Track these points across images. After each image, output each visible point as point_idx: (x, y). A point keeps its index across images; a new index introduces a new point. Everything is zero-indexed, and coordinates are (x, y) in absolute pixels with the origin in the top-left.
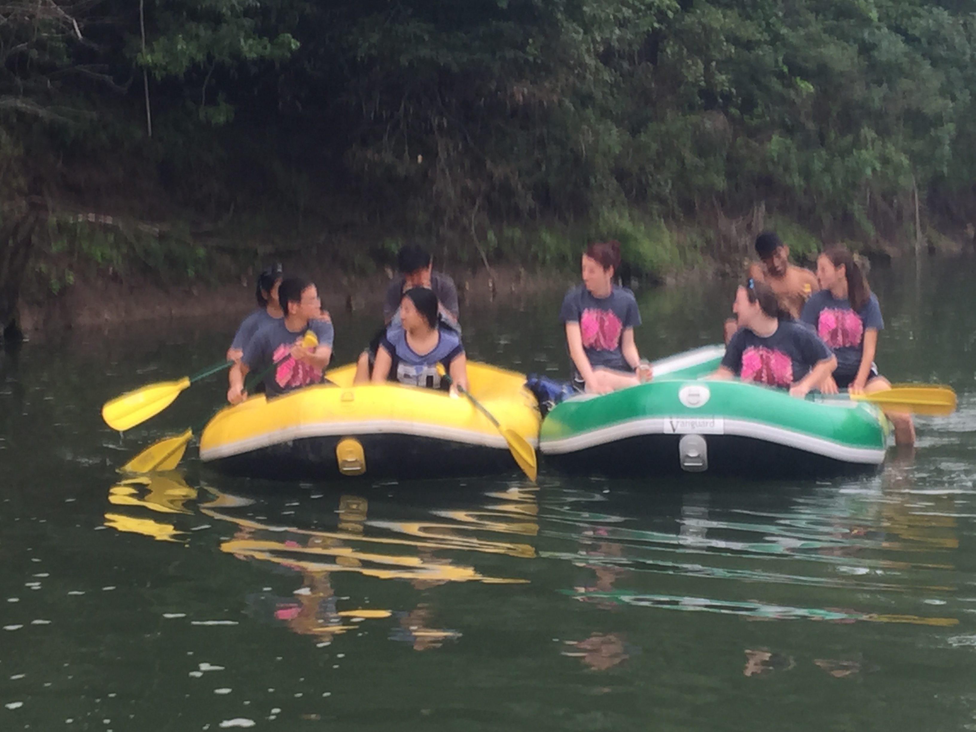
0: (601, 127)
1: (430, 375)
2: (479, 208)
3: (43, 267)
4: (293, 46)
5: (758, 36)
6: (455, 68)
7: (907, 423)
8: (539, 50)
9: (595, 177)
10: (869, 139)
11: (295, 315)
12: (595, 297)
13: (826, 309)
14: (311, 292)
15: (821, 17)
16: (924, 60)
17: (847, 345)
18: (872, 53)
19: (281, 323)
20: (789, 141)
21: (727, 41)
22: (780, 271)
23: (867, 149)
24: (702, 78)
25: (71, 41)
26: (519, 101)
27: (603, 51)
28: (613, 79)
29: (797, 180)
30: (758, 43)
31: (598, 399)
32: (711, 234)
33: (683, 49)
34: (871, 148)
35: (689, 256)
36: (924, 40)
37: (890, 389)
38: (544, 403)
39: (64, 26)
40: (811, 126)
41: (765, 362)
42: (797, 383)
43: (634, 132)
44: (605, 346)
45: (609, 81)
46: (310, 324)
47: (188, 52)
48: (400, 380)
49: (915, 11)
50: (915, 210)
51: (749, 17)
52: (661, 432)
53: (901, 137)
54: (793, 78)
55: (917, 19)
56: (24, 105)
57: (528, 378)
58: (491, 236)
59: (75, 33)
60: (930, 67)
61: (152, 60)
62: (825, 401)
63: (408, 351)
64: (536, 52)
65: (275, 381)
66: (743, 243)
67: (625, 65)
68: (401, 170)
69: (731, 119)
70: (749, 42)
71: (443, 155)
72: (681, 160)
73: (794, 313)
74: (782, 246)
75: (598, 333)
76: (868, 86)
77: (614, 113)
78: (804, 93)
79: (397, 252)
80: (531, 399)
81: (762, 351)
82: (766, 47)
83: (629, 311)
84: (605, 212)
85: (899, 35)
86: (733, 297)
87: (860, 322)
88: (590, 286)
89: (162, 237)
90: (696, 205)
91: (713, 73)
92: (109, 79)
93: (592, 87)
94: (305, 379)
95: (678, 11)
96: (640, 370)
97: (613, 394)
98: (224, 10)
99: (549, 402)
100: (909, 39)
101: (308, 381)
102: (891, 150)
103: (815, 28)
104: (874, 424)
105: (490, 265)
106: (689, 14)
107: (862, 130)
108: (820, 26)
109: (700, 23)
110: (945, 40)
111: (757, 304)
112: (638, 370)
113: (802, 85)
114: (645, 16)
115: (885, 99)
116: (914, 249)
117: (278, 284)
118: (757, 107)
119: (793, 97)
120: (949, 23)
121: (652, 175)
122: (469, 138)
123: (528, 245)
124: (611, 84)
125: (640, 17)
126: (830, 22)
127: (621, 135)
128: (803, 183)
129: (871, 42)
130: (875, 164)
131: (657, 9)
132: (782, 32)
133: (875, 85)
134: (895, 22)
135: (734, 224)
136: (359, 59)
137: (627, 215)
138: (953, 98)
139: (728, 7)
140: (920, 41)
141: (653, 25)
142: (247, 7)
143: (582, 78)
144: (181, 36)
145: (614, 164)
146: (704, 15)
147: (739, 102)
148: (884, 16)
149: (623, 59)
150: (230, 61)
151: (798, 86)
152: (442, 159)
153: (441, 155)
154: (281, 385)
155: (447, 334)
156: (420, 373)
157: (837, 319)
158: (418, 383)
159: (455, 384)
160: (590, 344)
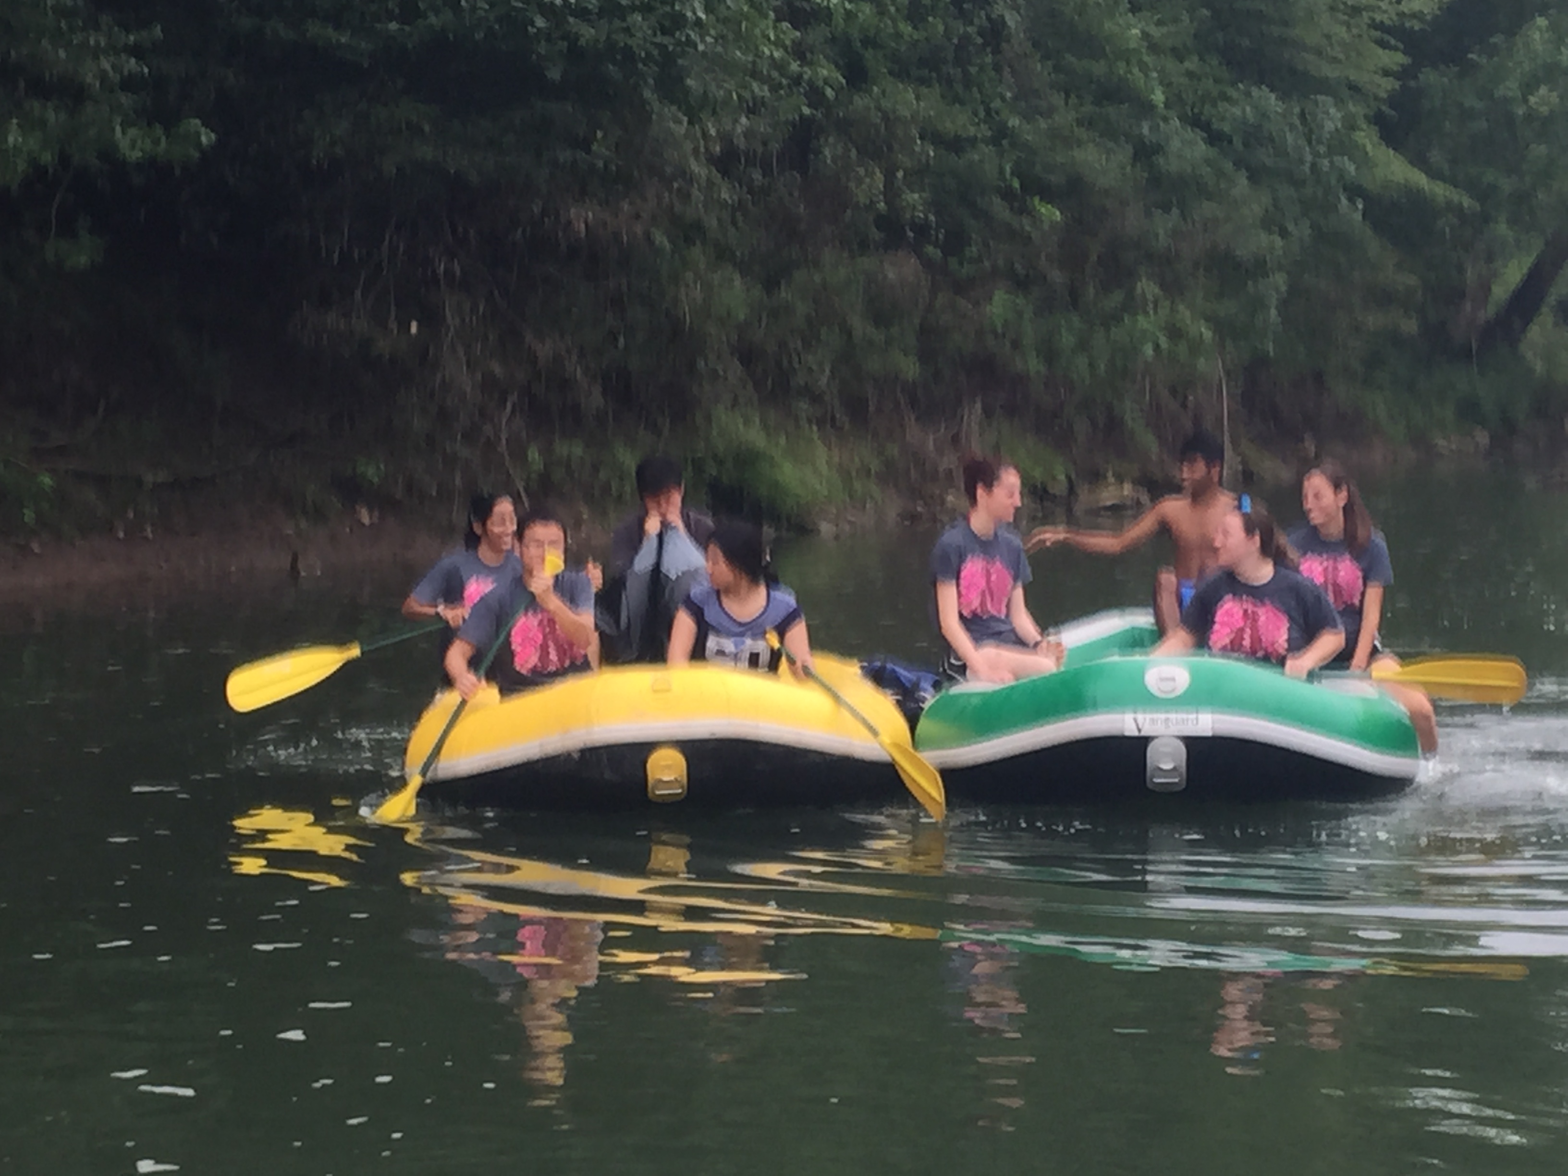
0: (717, 277)
1: (755, 651)
2: (513, 408)
4: (204, 139)
5: (972, 131)
6: (474, 178)
8: (613, 150)
9: (706, 359)
10: (1150, 297)
12: (979, 537)
13: (1309, 555)
15: (1073, 100)
16: (1238, 170)
17: (1342, 608)
18: (1154, 159)
20: (1021, 301)
21: (922, 138)
23: (1146, 313)
24: (881, 197)
26: (579, 232)
27: (720, 153)
28: (735, 198)
29: (1034, 365)
30: (973, 141)
32: (893, 450)
33: (850, 150)
34: (1151, 312)
35: (858, 486)
36: (1237, 139)
40: (1057, 276)
43: (771, 284)
45: (730, 202)
47: (25, 149)
48: (710, 658)
49: (1225, 93)
50: (1222, 413)
51: (957, 100)
53: (1200, 296)
54: (1028, 198)
55: (1226, 104)
57: (862, 663)
58: (534, 455)
60: (1244, 181)
63: (723, 616)
64: (608, 154)
65: (513, 664)
66: (946, 466)
67: (757, 176)
68: (383, 347)
69: (928, 264)
70: (957, 139)
71: (451, 319)
72: (847, 331)
75: (983, 593)
76: (1148, 214)
77: (738, 254)
78: (1046, 226)
79: (376, 481)
82: (985, 148)
83: (1019, 558)
84: (722, 415)
85: (1198, 130)
87: (1360, 574)
90: (870, 403)
91: (900, 189)
93: (702, 210)
94: (561, 662)
95: (842, 88)
98: (89, 79)
99: (920, 693)
100: (1214, 138)
101: (567, 663)
102: (1184, 313)
103: (1065, 117)
106: (860, 94)
107: (1139, 284)
108: (1072, 115)
109: (879, 108)
110: (1272, 140)
112: (1043, 646)
113: (1043, 210)
114: (789, 95)
115: (1175, 234)
118: (970, 246)
119: (1028, 228)
120: (1276, 112)
121: (799, 355)
122: (496, 292)
123: (596, 469)
124: (733, 206)
125: (781, 97)
126: (1088, 108)
127: (748, 290)
128: (1042, 369)
129: (1154, 141)
130: (1158, 338)
131: (808, 85)
132: (1010, 124)
133: (1160, 211)
134: (1192, 110)
135: (931, 437)
136: (314, 162)
137: (757, 420)
138: (1284, 233)
139: (923, 81)
140: (1230, 142)
141: (801, 111)
142: (126, 73)
143: (685, 197)
144: (15, 121)
145: (736, 337)
146: (884, 96)
147: (941, 236)
148: (1174, 100)
149: (754, 166)
150: (98, 163)
151: (1035, 209)
152: (452, 328)
153: (450, 322)
154: (524, 672)
155: (779, 590)
156: (742, 647)
157: (1326, 570)
158: (736, 664)
159: (799, 664)
160: (973, 607)
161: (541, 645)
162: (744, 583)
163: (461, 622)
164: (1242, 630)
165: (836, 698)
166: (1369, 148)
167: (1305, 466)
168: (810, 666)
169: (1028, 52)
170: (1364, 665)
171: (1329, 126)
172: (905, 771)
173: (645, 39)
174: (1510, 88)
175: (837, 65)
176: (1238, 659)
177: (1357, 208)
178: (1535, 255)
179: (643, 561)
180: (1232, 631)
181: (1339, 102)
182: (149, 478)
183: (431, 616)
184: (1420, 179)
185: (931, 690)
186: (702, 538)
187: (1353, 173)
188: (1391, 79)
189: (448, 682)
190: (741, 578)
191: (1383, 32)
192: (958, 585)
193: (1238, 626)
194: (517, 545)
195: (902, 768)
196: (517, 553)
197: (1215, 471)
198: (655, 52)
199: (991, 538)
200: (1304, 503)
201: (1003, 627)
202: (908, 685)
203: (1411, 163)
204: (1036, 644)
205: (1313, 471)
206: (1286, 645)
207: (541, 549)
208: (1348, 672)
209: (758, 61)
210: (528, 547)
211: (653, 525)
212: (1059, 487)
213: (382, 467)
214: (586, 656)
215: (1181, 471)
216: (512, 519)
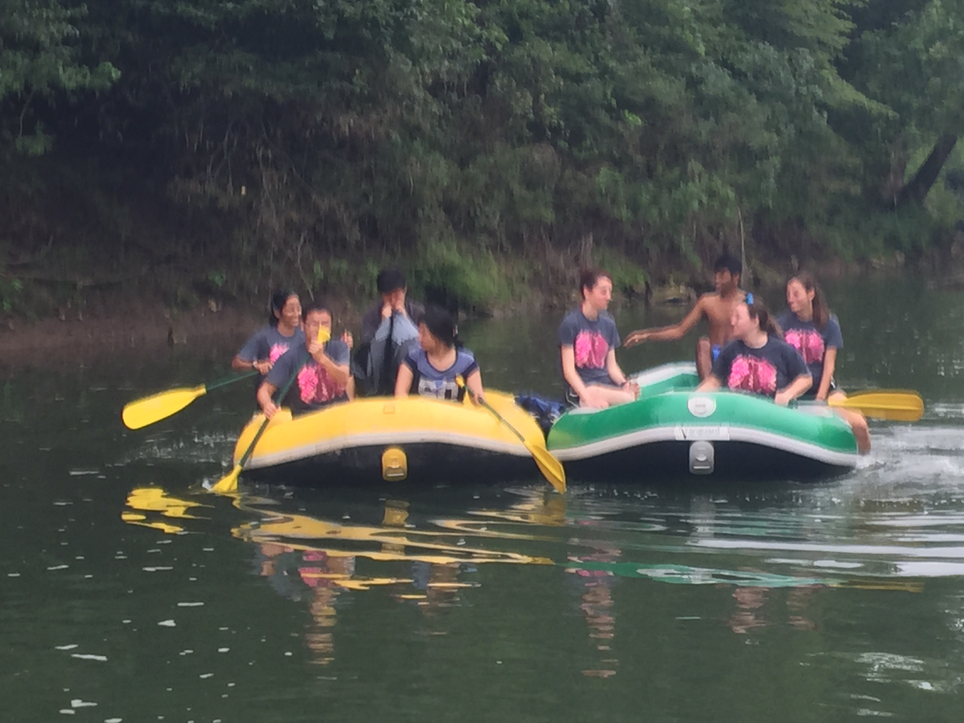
0: (430, 159)
1: (449, 389)
2: (305, 239)
4: (113, 75)
5: (587, 69)
6: (280, 99)
8: (366, 80)
9: (423, 210)
10: (697, 172)
12: (588, 319)
13: (792, 330)
15: (649, 50)
16: (750, 94)
17: (811, 362)
18: (699, 87)
20: (617, 174)
21: (556, 74)
23: (694, 181)
24: (532, 111)
26: (345, 132)
27: (433, 82)
28: (442, 111)
29: (625, 213)
30: (588, 76)
32: (539, 265)
33: (512, 81)
34: (697, 181)
35: (517, 288)
36: (750, 75)
40: (639, 159)
43: (463, 164)
45: (438, 114)
48: (422, 393)
49: (742, 46)
50: (741, 242)
51: (578, 50)
52: (673, 439)
53: (727, 171)
54: (621, 111)
55: (744, 53)
58: (317, 267)
60: (755, 101)
63: (429, 367)
64: (363, 83)
65: (300, 396)
66: (571, 275)
67: (454, 97)
68: (224, 202)
69: (559, 151)
70: (578, 74)
71: (267, 187)
72: (510, 194)
75: (590, 353)
76: (695, 120)
77: (442, 145)
78: (632, 128)
79: (220, 285)
81: (751, 360)
82: (595, 81)
83: (612, 332)
84: (434, 245)
85: (726, 69)
87: (822, 341)
90: (524, 237)
91: (542, 105)
93: (421, 119)
94: (330, 396)
95: (507, 43)
96: (630, 384)
98: (43, 38)
99: (551, 414)
100: (736, 74)
101: (333, 396)
102: (718, 182)
103: (643, 61)
106: (518, 46)
107: (689, 163)
108: (648, 60)
109: (529, 55)
110: (771, 74)
112: (627, 385)
113: (631, 118)
114: (474, 48)
115: (711, 133)
118: (586, 140)
119: (621, 129)
120: (774, 58)
121: (480, 208)
122: (294, 170)
123: (355, 278)
124: (440, 116)
125: (469, 48)
126: (658, 56)
127: (449, 167)
128: (631, 216)
129: (699, 76)
130: (701, 196)
131: (486, 41)
132: (610, 66)
133: (703, 120)
134: (722, 57)
135: (562, 257)
136: (182, 89)
137: (455, 247)
138: (778, 132)
139: (557, 39)
140: (746, 76)
141: (482, 58)
142: (65, 35)
143: (410, 110)
145: (442, 196)
146: (533, 48)
147: (568, 135)
148: (711, 51)
149: (452, 91)
150: (48, 90)
151: (626, 118)
152: (267, 191)
153: (265, 186)
154: (307, 402)
155: (463, 352)
156: (440, 387)
157: (801, 339)
158: (437, 396)
159: (476, 396)
160: (584, 362)
161: (317, 385)
162: (442, 346)
163: (268, 371)
164: (748, 376)
165: (499, 417)
166: (831, 80)
167: (791, 274)
168: (483, 398)
169: (621, 21)
170: (824, 398)
171: (806, 66)
172: (541, 462)
173: (385, 13)
174: (918, 43)
175: (503, 28)
176: (746, 394)
177: (824, 117)
178: (933, 145)
179: (381, 334)
180: (742, 377)
181: (812, 52)
182: (80, 284)
183: (248, 368)
184: (862, 98)
185: (558, 413)
186: (417, 319)
187: (821, 95)
188: (845, 37)
189: (259, 408)
190: (440, 343)
191: (840, 9)
192: (575, 349)
193: (746, 374)
194: (302, 324)
195: (539, 461)
196: (302, 329)
197: (736, 279)
198: (392, 22)
199: (595, 320)
200: (788, 299)
201: (603, 374)
202: (544, 409)
203: (857, 89)
204: (623, 384)
205: (793, 279)
206: (775, 385)
207: (317, 327)
208: (814, 402)
209: (455, 26)
210: (309, 326)
211: (387, 312)
212: (641, 288)
213: (224, 276)
214: (345, 392)
215: (716, 279)
216: (298, 307)
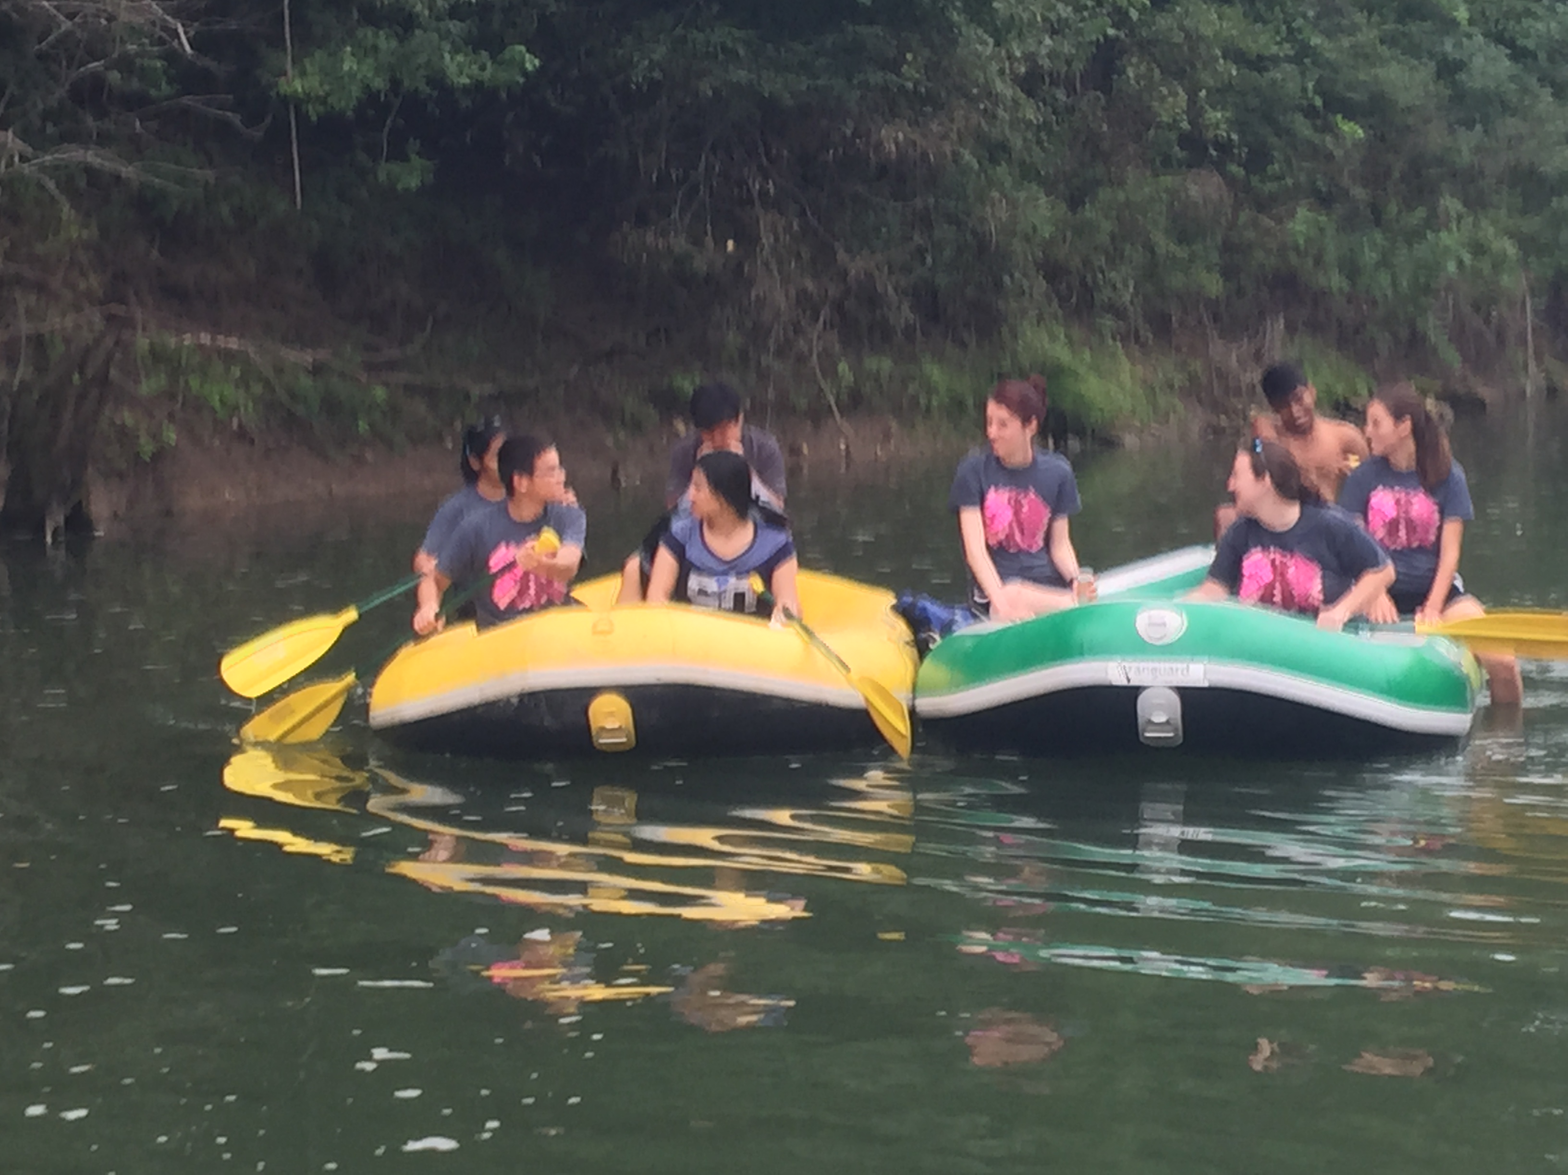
0: (1022, 195)
1: (740, 591)
2: (825, 323)
3: (127, 417)
4: (529, 66)
5: (1274, 49)
6: (788, 101)
7: (1510, 669)
8: (923, 71)
9: (1012, 276)
10: (1453, 214)
11: (524, 494)
12: (1009, 466)
13: (1380, 487)
14: (551, 456)
15: (1375, 18)
16: (1542, 86)
17: (1415, 545)
18: (1457, 77)
19: (503, 509)
20: (1323, 218)
21: (1225, 57)
22: (1302, 425)
23: (1450, 230)
24: (1185, 117)
25: (172, 57)
26: (890, 153)
27: (1027, 72)
28: (1041, 119)
29: (1336, 281)
30: (1275, 60)
31: (1010, 628)
32: (1197, 365)
33: (1152, 70)
34: (1455, 229)
35: (1162, 401)
36: (1542, 56)
37: (1484, 615)
38: (924, 635)
39: (164, 35)
40: (1359, 193)
41: (1279, 571)
42: (1330, 607)
43: (1075, 202)
44: (1024, 546)
45: (1035, 122)
46: (549, 508)
47: (359, 76)
48: (693, 599)
49: (1529, 10)
50: (1526, 328)
51: (1259, 18)
52: (1107, 683)
53: (1503, 212)
54: (1331, 116)
55: (1531, 21)
56: (99, 160)
57: (898, 596)
58: (843, 367)
59: (181, 44)
60: (1551, 99)
61: (303, 87)
62: (1378, 634)
63: (705, 552)
64: (917, 76)
65: (492, 601)
66: (1248, 380)
67: (1061, 95)
68: (700, 264)
69: (1230, 181)
70: (1260, 57)
71: (767, 240)
72: (1150, 248)
73: (1327, 493)
74: (1305, 385)
75: (1010, 525)
76: (1452, 131)
77: (1043, 173)
78: (1349, 143)
79: (691, 392)
80: (901, 629)
81: (1275, 554)
82: (1288, 67)
83: (1061, 487)
84: (1028, 331)
85: (1502, 47)
86: (1229, 469)
88: (1000, 450)
89: (317, 370)
90: (1174, 318)
91: (1202, 107)
92: (235, 118)
93: (1007, 131)
94: (538, 596)
95: (1147, 9)
96: (1079, 583)
97: (1033, 622)
98: (419, 8)
99: (932, 634)
100: (1519, 54)
102: (1488, 231)
103: (1368, 35)
104: (1453, 672)
105: (842, 416)
106: (1164, 14)
107: (1442, 202)
108: (1374, 33)
109: (1182, 28)
111: (1268, 479)
112: (1075, 584)
113: (1346, 128)
114: (1093, 16)
115: (1478, 150)
116: (1524, 392)
117: (497, 444)
118: (1273, 163)
119: (1330, 146)
121: (1103, 272)
122: (809, 211)
123: (903, 383)
124: (1038, 126)
125: (1085, 18)
126: (1390, 27)
127: (1053, 208)
128: (1345, 285)
129: (1457, 58)
130: (1461, 254)
131: (1111, 5)
132: (1312, 43)
133: (1463, 128)
134: (1496, 26)
135: (1234, 353)
136: (633, 86)
137: (1062, 336)
140: (1535, 57)
141: (1106, 32)
143: (992, 117)
144: (349, 49)
145: (1041, 255)
146: (1187, 15)
147: (1244, 156)
148: (1478, 17)
149: (1058, 86)
150: (428, 90)
151: (1339, 129)
152: (766, 246)
153: (764, 240)
154: (501, 607)
156: (724, 588)
157: (1398, 503)
158: (720, 604)
160: (999, 541)
161: (522, 578)
162: (731, 517)
182: (476, 391)
190: (727, 511)
